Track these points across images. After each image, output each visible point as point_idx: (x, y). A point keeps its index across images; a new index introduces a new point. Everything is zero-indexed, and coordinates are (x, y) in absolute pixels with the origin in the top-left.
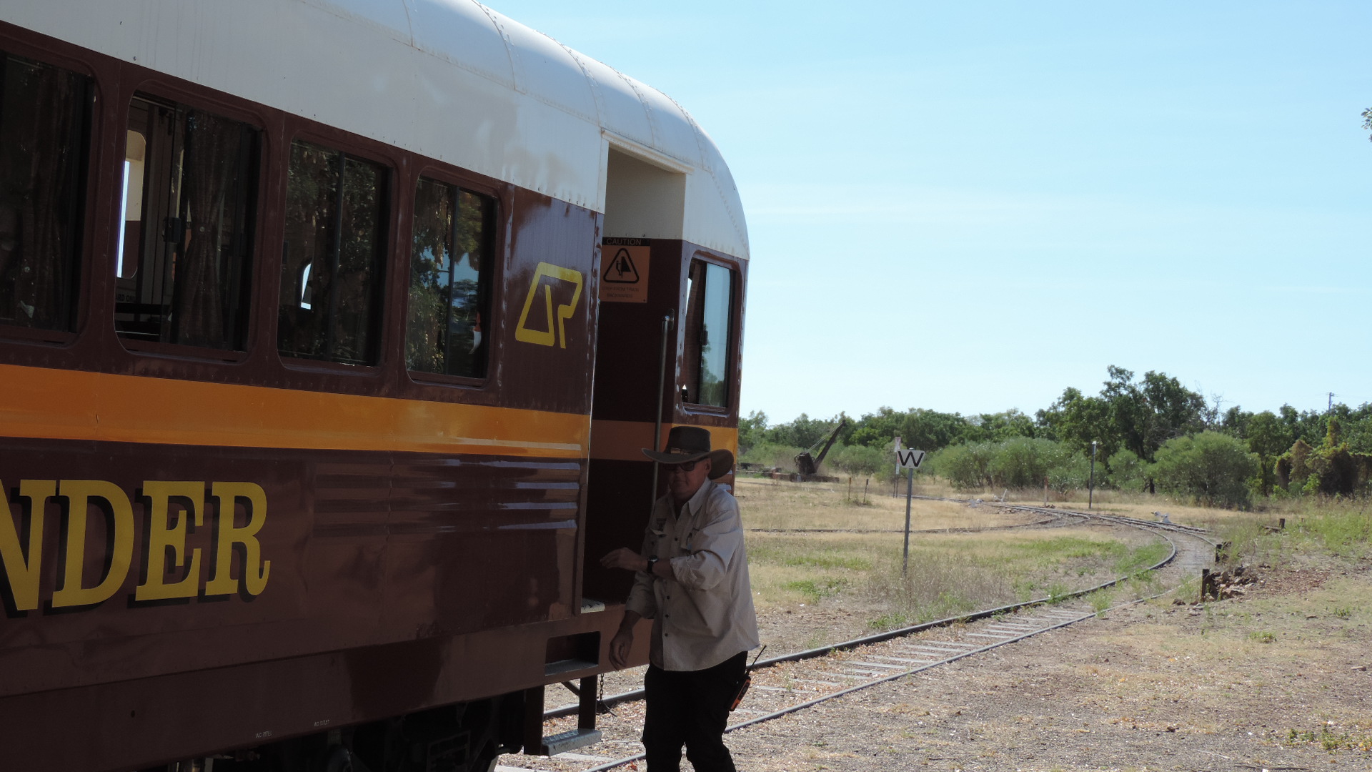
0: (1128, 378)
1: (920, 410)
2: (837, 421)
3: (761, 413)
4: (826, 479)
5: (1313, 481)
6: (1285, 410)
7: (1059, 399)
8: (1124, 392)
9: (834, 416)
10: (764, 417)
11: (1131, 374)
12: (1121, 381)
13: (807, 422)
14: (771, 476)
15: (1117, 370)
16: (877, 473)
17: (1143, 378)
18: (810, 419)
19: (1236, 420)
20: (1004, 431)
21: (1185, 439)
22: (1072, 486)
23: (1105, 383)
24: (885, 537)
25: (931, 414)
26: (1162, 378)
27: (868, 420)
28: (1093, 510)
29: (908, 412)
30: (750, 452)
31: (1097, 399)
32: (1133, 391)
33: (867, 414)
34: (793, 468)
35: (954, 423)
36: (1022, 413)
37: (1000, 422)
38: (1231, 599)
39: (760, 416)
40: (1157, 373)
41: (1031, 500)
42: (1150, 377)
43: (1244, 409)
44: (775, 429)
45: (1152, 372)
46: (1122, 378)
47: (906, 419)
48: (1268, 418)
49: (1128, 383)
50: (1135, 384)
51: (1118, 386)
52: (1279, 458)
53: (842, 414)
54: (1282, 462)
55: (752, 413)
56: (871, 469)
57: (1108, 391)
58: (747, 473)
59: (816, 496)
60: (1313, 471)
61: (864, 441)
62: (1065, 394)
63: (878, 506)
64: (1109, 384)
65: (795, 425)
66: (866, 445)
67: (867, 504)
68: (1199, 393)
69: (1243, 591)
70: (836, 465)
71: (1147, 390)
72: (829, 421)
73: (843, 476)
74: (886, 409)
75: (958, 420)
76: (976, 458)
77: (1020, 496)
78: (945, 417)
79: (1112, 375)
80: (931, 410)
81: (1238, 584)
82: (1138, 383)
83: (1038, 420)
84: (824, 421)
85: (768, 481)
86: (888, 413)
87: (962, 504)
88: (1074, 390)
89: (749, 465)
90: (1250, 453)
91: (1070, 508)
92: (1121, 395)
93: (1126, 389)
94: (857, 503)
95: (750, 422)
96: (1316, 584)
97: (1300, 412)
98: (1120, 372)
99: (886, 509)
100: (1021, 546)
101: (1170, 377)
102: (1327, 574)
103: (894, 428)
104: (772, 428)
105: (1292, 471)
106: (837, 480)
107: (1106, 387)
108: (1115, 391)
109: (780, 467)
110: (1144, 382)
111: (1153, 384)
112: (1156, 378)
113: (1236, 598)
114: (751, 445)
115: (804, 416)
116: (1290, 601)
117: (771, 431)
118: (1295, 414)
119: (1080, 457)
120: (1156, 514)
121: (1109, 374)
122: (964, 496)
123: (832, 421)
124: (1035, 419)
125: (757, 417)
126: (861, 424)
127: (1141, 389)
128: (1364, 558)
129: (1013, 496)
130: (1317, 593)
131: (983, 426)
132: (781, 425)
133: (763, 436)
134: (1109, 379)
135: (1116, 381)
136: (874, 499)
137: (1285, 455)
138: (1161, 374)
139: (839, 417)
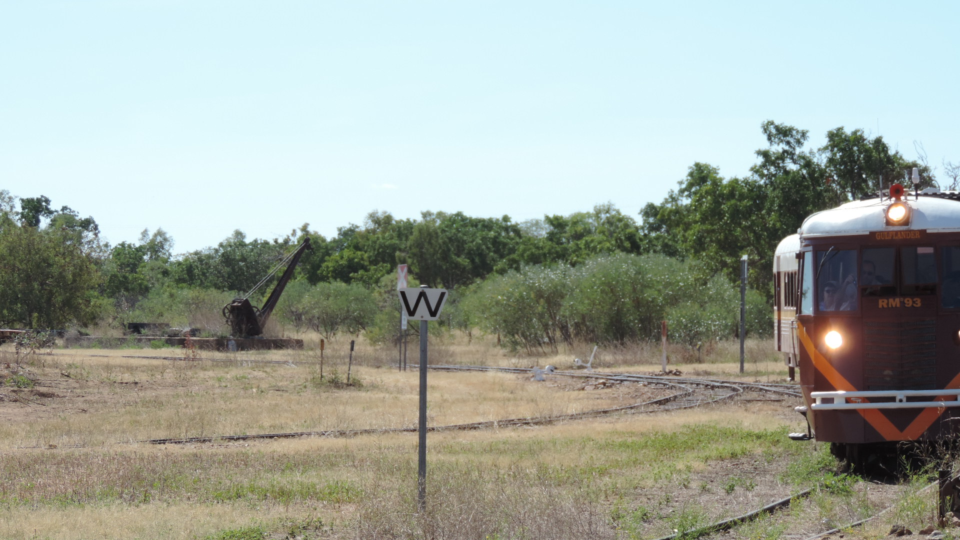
0: (799, 142)
1: (440, 214)
2: (294, 240)
3: (160, 233)
4: (279, 344)
7: (681, 183)
8: (791, 166)
9: (290, 232)
10: (166, 240)
11: (804, 134)
12: (787, 148)
13: (242, 245)
14: (182, 343)
15: (777, 128)
16: (368, 329)
17: (825, 141)
18: (248, 240)
20: (587, 245)
22: (709, 334)
23: (759, 153)
24: (385, 441)
25: (459, 221)
26: (858, 139)
27: (348, 234)
28: (749, 374)
29: (419, 219)
30: (142, 301)
31: (746, 182)
32: (808, 164)
33: (348, 226)
34: (221, 327)
35: (500, 234)
36: (618, 212)
37: (580, 228)
39: (159, 239)
40: (848, 131)
41: (640, 362)
42: (836, 139)
44: (186, 260)
45: (839, 129)
46: (788, 143)
47: (416, 233)
49: (798, 151)
50: (811, 153)
51: (782, 157)
53: (304, 229)
55: (145, 233)
56: (358, 322)
57: (764, 166)
58: (140, 340)
59: (264, 375)
61: (344, 273)
62: (691, 174)
63: (374, 387)
64: (765, 154)
65: (222, 251)
66: (348, 280)
67: (354, 384)
70: (298, 319)
71: (831, 161)
72: (281, 241)
73: (311, 336)
74: (380, 215)
75: (506, 229)
76: (540, 294)
77: (620, 357)
78: (487, 225)
79: (769, 139)
80: (459, 214)
82: (815, 150)
83: (645, 221)
84: (272, 242)
85: (178, 352)
86: (384, 222)
87: (520, 376)
88: (707, 166)
89: (143, 325)
91: (707, 373)
92: (787, 172)
93: (795, 162)
94: (335, 384)
95: (140, 249)
98: (784, 133)
99: (387, 391)
100: (624, 446)
101: (870, 136)
103: (394, 248)
104: (181, 259)
106: (299, 344)
107: (760, 160)
108: (778, 167)
109: (198, 326)
110: (826, 148)
111: (840, 150)
112: (846, 140)
114: (145, 290)
115: (239, 234)
117: (179, 264)
119: (722, 283)
121: (765, 137)
122: (524, 362)
123: (286, 242)
124: (639, 221)
125: (153, 241)
126: (337, 244)
127: (821, 160)
129: (608, 357)
131: (551, 237)
132: (196, 253)
133: (165, 273)
134: (765, 145)
135: (778, 148)
136: (366, 374)
138: (855, 133)
139: (299, 234)
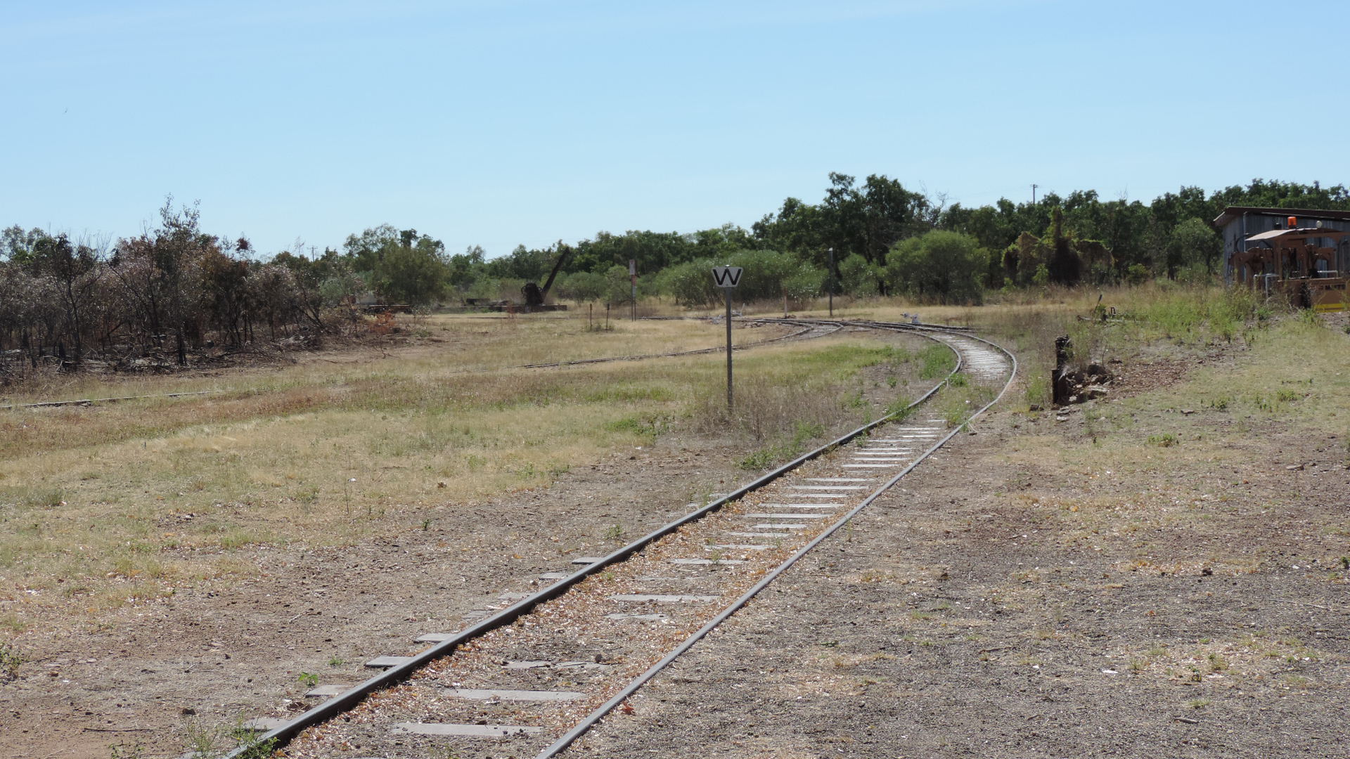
0: (850, 183)
1: (636, 232)
2: (555, 250)
3: (478, 248)
4: (553, 308)
5: (1042, 270)
6: (1002, 203)
7: (780, 209)
8: (847, 198)
9: (551, 246)
10: (481, 251)
11: (852, 179)
12: (843, 187)
13: (524, 253)
14: (500, 310)
15: (837, 176)
16: (602, 298)
17: (866, 183)
18: (528, 250)
19: (957, 217)
20: (723, 246)
21: (914, 239)
22: (806, 295)
23: (828, 190)
25: (648, 235)
26: (884, 180)
27: (585, 245)
28: (836, 316)
29: (626, 235)
30: (472, 286)
31: (821, 207)
32: (856, 195)
33: (584, 241)
34: (518, 300)
35: (671, 242)
36: (739, 227)
37: (717, 238)
38: (1095, 400)
39: (477, 251)
40: (878, 176)
41: (768, 312)
42: (872, 181)
43: (964, 206)
44: (494, 262)
45: (874, 176)
46: (844, 184)
47: (625, 242)
49: (850, 189)
50: (858, 189)
51: (841, 192)
52: (1004, 252)
53: (560, 243)
54: (1008, 255)
55: (469, 248)
56: (593, 294)
57: (831, 198)
58: (474, 308)
59: (555, 326)
61: (587, 266)
62: (785, 204)
63: (621, 331)
64: (831, 191)
65: (514, 257)
66: (589, 271)
67: (610, 329)
68: (921, 193)
70: (562, 295)
71: (869, 194)
72: (546, 250)
73: (570, 303)
74: (604, 233)
75: (675, 239)
76: (704, 275)
77: (756, 309)
78: (662, 237)
79: (833, 182)
80: (648, 232)
82: (860, 188)
83: (755, 233)
84: (541, 251)
85: (495, 314)
86: (605, 238)
87: (704, 321)
88: (794, 200)
89: (476, 300)
91: (811, 317)
92: (844, 201)
93: (848, 195)
94: (598, 330)
95: (467, 258)
98: (841, 178)
99: (629, 332)
101: (890, 179)
103: (613, 252)
104: (490, 262)
105: (1019, 262)
106: (564, 308)
107: (828, 195)
108: (838, 198)
109: (508, 299)
110: (866, 186)
111: (874, 187)
112: (878, 181)
113: (1100, 399)
114: (472, 280)
115: (521, 247)
117: (490, 265)
118: (1011, 206)
119: (807, 267)
120: (906, 316)
121: (831, 181)
122: (702, 314)
123: (549, 250)
124: (751, 232)
125: (475, 252)
126: (579, 251)
127: (864, 193)
129: (750, 309)
131: (701, 243)
132: (500, 259)
133: (482, 270)
134: (831, 186)
135: (838, 187)
136: (617, 324)
137: (1010, 248)
138: (882, 177)
139: (557, 246)
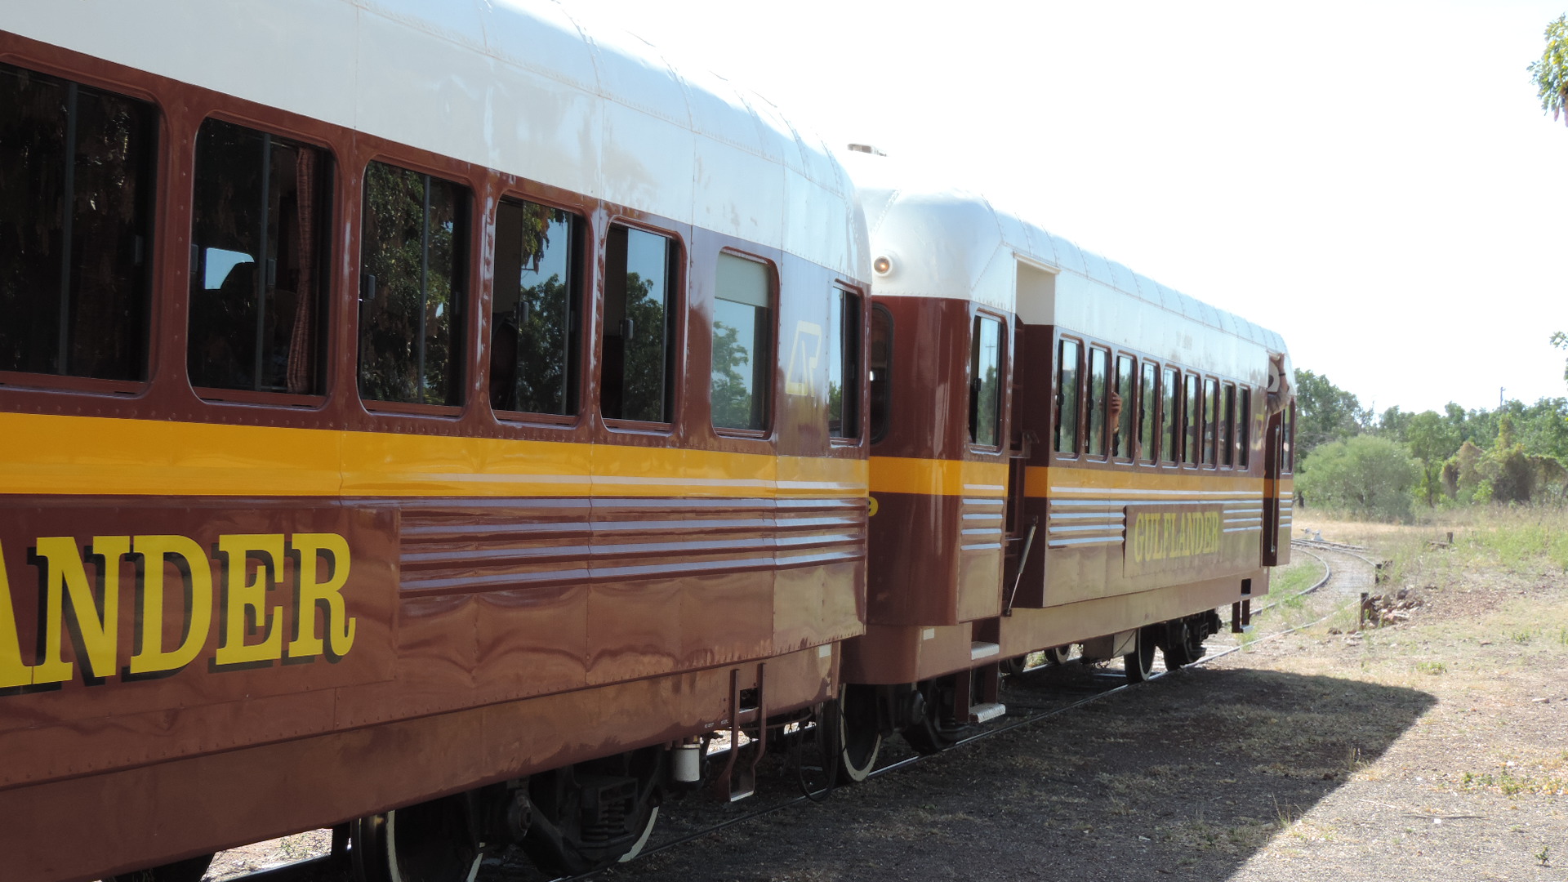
5: (1484, 488)
6: (1451, 408)
19: (1394, 421)
21: (1337, 444)
38: (1394, 626)
43: (1404, 409)
48: (1431, 419)
52: (1445, 464)
54: (1449, 468)
60: (1484, 477)
68: (1352, 392)
69: (1407, 617)
81: (1401, 608)
90: (1411, 458)
96: (1490, 606)
97: (1467, 410)
102: (1503, 593)
105: (1460, 477)
113: (1399, 625)
116: (1462, 626)
118: (1462, 412)
120: (1307, 531)
128: (1545, 575)
130: (1492, 616)
137: (1451, 460)
